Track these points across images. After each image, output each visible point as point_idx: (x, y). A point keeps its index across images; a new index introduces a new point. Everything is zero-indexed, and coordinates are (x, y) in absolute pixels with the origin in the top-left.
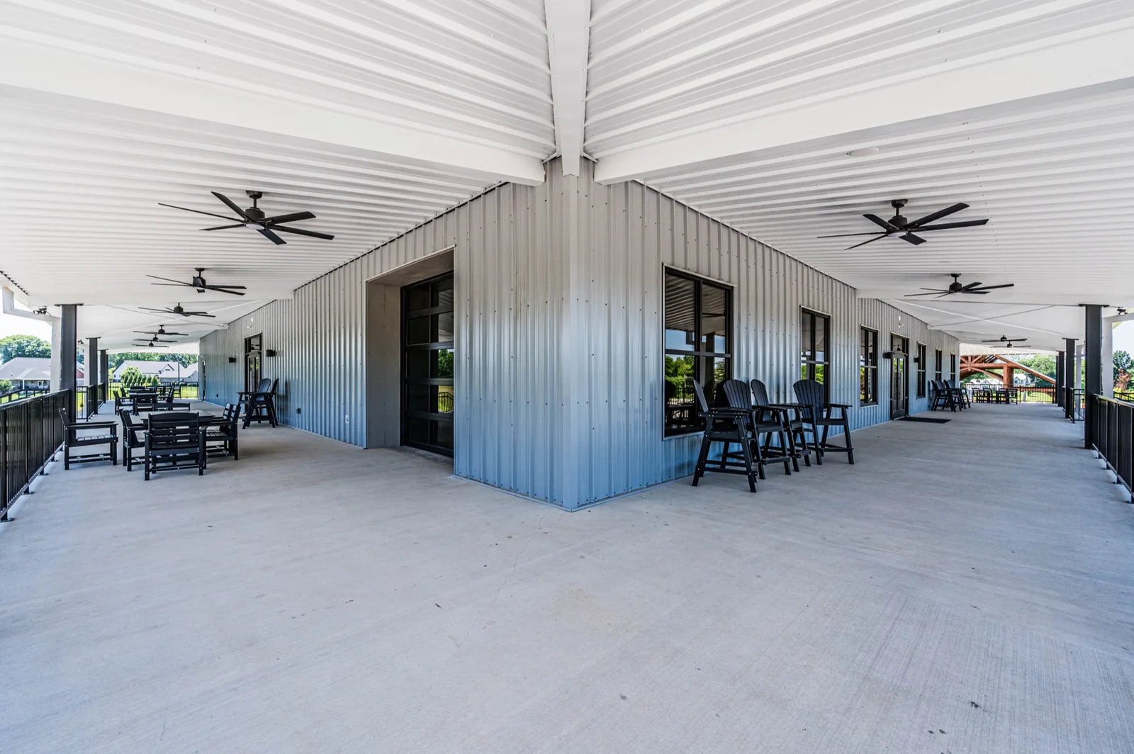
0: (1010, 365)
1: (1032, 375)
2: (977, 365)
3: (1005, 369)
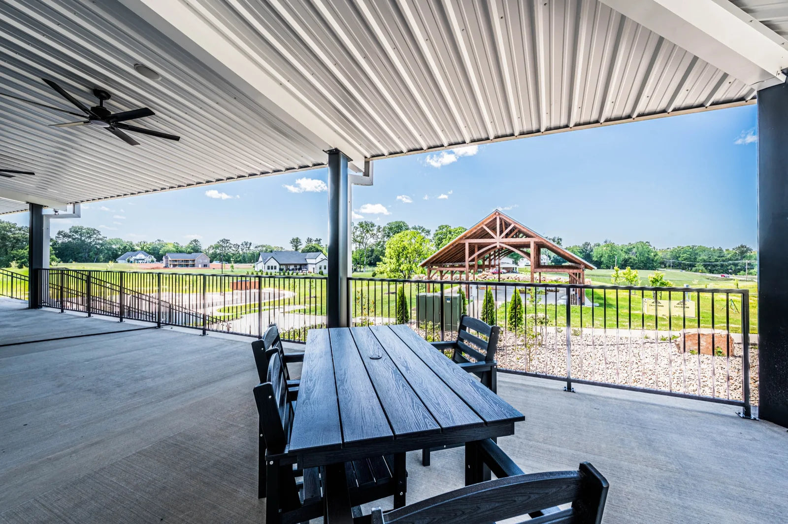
0: (536, 240)
3: (532, 245)
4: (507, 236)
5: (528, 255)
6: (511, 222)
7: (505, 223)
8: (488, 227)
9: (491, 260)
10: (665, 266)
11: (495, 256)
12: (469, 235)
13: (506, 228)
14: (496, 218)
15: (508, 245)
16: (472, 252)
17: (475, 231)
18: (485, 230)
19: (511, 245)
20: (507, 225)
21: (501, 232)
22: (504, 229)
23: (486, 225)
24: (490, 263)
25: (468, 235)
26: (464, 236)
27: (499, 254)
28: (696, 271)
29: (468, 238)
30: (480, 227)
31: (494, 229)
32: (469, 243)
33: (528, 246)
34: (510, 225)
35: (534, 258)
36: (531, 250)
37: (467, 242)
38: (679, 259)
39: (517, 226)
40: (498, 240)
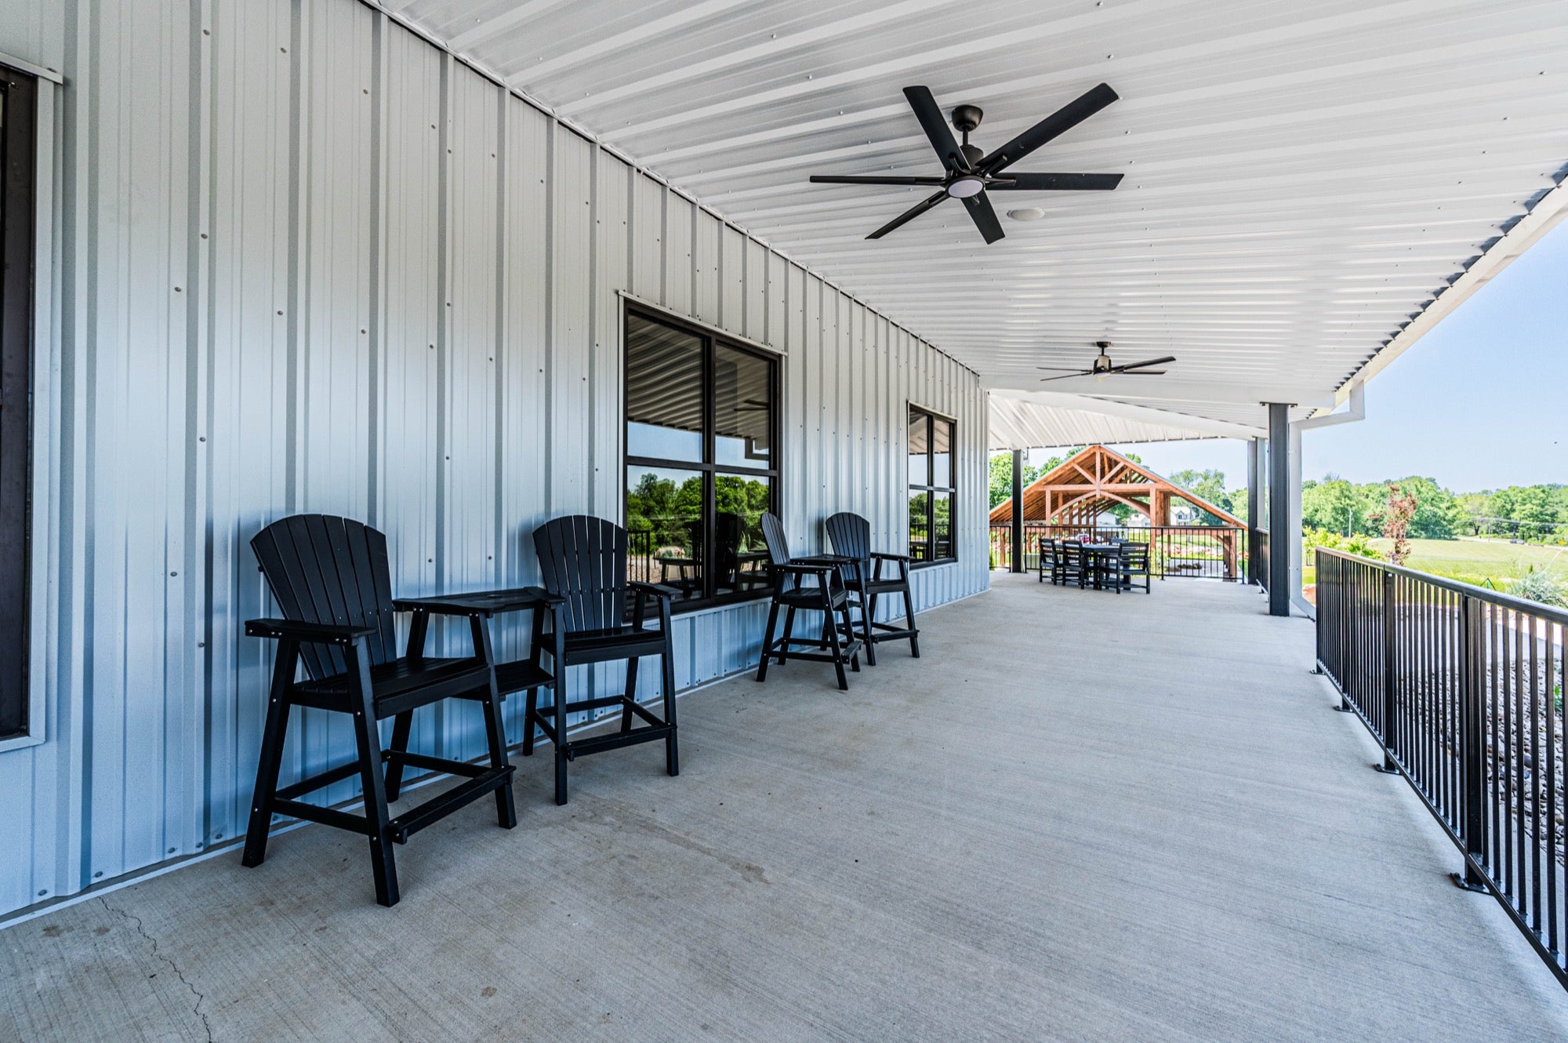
0: (1160, 486)
1: (1197, 506)
2: (1113, 486)
3: (1153, 494)
4: (1110, 481)
5: (1147, 507)
6: (1118, 459)
7: (1109, 460)
8: (1082, 467)
9: (1082, 517)
10: (1477, 531)
11: (1088, 512)
12: (1052, 478)
13: (1111, 468)
14: (1094, 453)
15: (1113, 493)
16: (1054, 507)
17: (1060, 473)
18: (1076, 470)
19: (1117, 494)
20: (1112, 463)
21: (1103, 476)
22: (1107, 469)
23: (1078, 464)
24: (1080, 521)
25: (1049, 480)
26: (1044, 480)
27: (1095, 507)
28: (1556, 542)
29: (1049, 483)
30: (1069, 467)
31: (1091, 469)
32: (1052, 491)
33: (1147, 494)
34: (1117, 463)
35: (1157, 513)
36: (1151, 501)
37: (1048, 490)
38: (1512, 516)
39: (1127, 464)
40: (1099, 488)
